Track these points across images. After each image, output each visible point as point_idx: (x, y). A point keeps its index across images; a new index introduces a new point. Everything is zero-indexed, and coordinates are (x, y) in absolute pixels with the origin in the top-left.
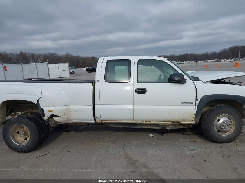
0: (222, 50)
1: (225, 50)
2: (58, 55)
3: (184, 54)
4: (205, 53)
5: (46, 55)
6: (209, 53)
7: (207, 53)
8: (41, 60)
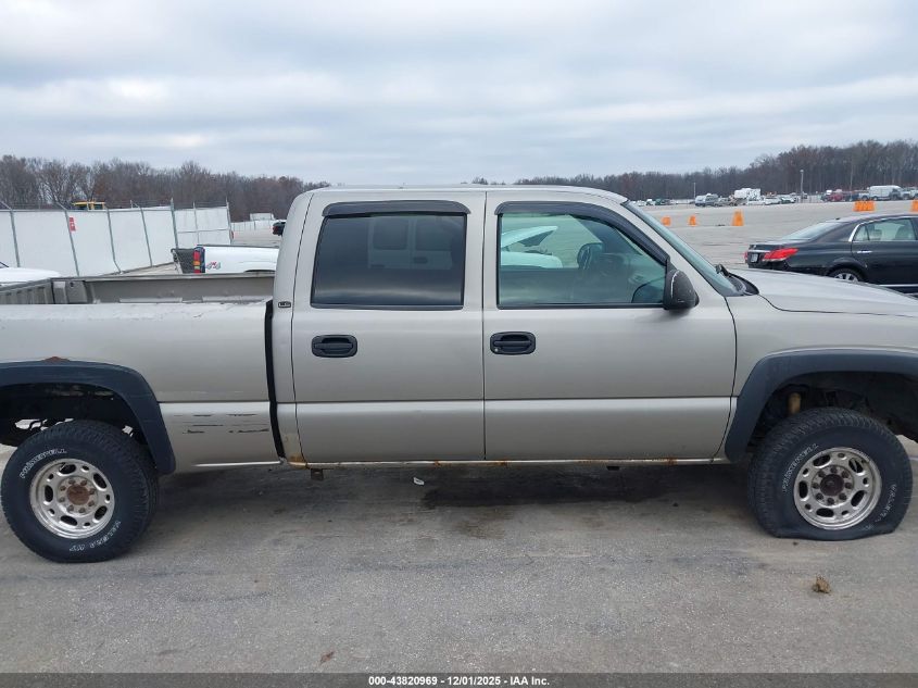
0: (757, 160)
1: (767, 162)
2: (153, 170)
3: (626, 175)
4: (701, 170)
5: (104, 168)
6: (713, 172)
7: (707, 170)
8: (84, 188)
